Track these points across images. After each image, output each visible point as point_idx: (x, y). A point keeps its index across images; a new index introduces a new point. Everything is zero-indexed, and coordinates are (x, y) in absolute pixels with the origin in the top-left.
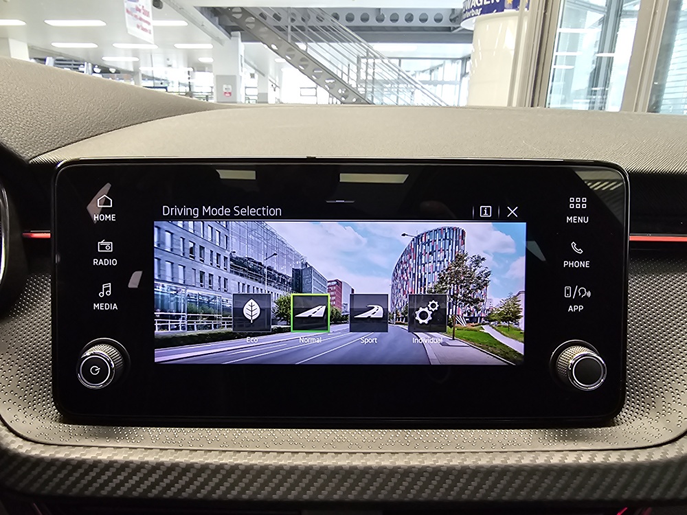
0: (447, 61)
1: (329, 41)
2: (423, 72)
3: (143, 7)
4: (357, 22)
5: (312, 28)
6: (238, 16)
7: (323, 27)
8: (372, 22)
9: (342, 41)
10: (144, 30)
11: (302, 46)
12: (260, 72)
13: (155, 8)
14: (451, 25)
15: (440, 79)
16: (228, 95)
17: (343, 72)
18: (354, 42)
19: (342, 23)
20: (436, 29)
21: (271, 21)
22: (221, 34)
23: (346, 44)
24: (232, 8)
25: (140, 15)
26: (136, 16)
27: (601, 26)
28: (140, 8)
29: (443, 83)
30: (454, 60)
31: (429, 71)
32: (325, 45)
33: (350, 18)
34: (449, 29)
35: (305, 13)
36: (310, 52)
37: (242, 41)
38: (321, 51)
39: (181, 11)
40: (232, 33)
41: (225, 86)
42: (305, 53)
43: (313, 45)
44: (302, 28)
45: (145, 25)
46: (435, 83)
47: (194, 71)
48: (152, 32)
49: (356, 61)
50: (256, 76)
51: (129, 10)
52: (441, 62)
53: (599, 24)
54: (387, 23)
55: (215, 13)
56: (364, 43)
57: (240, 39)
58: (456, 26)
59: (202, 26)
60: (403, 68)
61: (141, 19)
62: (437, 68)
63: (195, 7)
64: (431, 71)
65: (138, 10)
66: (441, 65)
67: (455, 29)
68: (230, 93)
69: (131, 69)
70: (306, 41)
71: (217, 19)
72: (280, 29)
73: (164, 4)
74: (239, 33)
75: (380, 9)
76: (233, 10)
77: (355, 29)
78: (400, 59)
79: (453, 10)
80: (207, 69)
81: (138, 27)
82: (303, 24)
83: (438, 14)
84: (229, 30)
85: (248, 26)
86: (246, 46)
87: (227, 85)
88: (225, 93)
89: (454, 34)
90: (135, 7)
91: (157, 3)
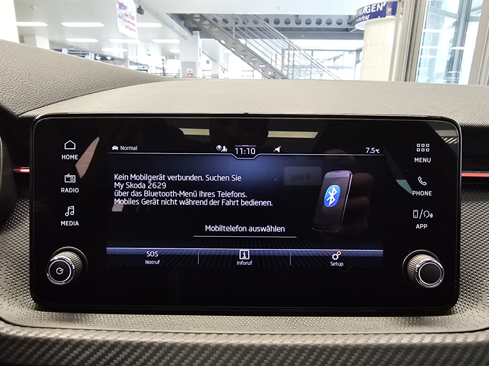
0: (346, 52)
1: (262, 37)
2: (329, 60)
3: (130, 13)
4: (282, 25)
5: (250, 28)
6: (198, 20)
7: (258, 28)
8: (293, 25)
9: (271, 38)
10: (131, 29)
11: (243, 41)
12: (213, 59)
13: (138, 14)
14: (349, 27)
15: (341, 65)
16: (190, 75)
17: (272, 60)
18: (280, 39)
19: (271, 26)
20: (338, 30)
21: (221, 23)
22: (186, 32)
23: (274, 40)
24: (194, 14)
25: (128, 19)
26: (125, 20)
27: (454, 28)
28: (128, 14)
29: (343, 68)
30: (350, 51)
31: (333, 59)
32: (259, 41)
33: (277, 22)
34: (347, 30)
35: (245, 18)
36: (248, 45)
37: (201, 38)
38: (257, 45)
39: (157, 16)
40: (194, 32)
41: (188, 69)
42: (245, 46)
43: (251, 40)
44: (243, 29)
45: (131, 26)
46: (337, 68)
47: (166, 59)
48: (137, 31)
49: (281, 52)
50: (211, 62)
51: (120, 15)
52: (341, 53)
53: (453, 26)
54: (303, 25)
55: (182, 18)
56: (287, 39)
57: (199, 37)
58: (352, 28)
59: (172, 27)
60: (315, 57)
61: (128, 22)
62: (339, 57)
63: (167, 14)
64: (335, 59)
65: (127, 15)
66: (342, 55)
67: (351, 29)
68: (192, 74)
69: (122, 57)
70: (245, 37)
71: (183, 22)
72: (227, 29)
73: (145, 11)
74: (198, 32)
75: (298, 16)
76: (194, 16)
77: (281, 30)
78: (312, 51)
79: (350, 16)
80: (175, 57)
81: (127, 27)
82: (243, 26)
83: (339, 19)
84: (191, 30)
85: (204, 27)
86: (203, 41)
87: (190, 68)
88: (188, 74)
89: (351, 33)
90: (124, 13)
91: (140, 11)
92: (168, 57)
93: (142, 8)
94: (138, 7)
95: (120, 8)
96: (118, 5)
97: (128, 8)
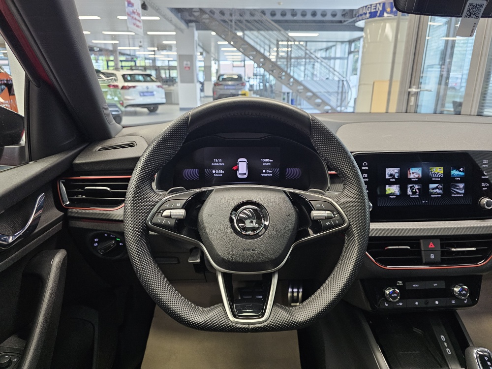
0: (338, 43)
1: (259, 30)
2: (321, 50)
3: (137, 10)
4: (278, 17)
5: (247, 21)
6: (197, 14)
7: (256, 21)
8: (289, 17)
9: (268, 30)
10: (138, 26)
11: (240, 34)
12: (206, 50)
13: (143, 10)
14: (342, 19)
15: (333, 55)
16: (187, 69)
17: (265, 50)
18: (276, 30)
19: (268, 18)
20: (332, 22)
21: (217, 16)
22: (183, 25)
23: (270, 32)
25: (135, 16)
26: (133, 17)
28: (135, 11)
29: (335, 58)
30: (342, 42)
31: (325, 50)
32: (255, 33)
33: (273, 14)
34: (341, 22)
35: (242, 12)
36: (247, 39)
37: (197, 29)
38: (252, 37)
39: (158, 11)
40: (190, 24)
41: (185, 63)
42: (242, 39)
43: (247, 32)
44: (240, 21)
45: (138, 23)
46: (329, 59)
47: (158, 50)
48: (142, 27)
49: (275, 42)
50: (204, 54)
51: (129, 13)
52: (334, 43)
54: (299, 17)
55: (179, 11)
56: (283, 32)
57: (195, 29)
58: (346, 20)
59: (170, 21)
60: (308, 48)
61: (135, 19)
62: (331, 47)
63: (168, 8)
64: (327, 49)
65: (134, 12)
66: (334, 46)
68: (189, 68)
70: (242, 30)
71: (179, 14)
72: (225, 21)
73: (149, 8)
74: (194, 24)
75: (293, 10)
76: (193, 10)
77: (277, 21)
78: (306, 42)
79: (344, 10)
80: (168, 48)
81: (134, 24)
82: (241, 18)
83: (333, 12)
84: (188, 22)
85: (204, 20)
86: (198, 33)
87: (187, 61)
88: (186, 67)
89: (344, 25)
90: (131, 11)
91: (144, 6)
92: (159, 48)
93: (146, 3)
94: (143, 3)
95: (128, 5)
96: (126, 3)
97: (135, 5)
